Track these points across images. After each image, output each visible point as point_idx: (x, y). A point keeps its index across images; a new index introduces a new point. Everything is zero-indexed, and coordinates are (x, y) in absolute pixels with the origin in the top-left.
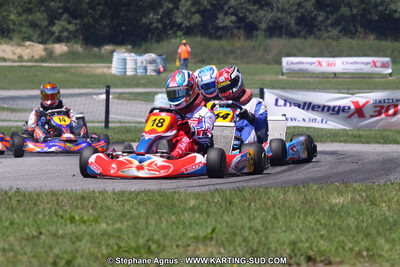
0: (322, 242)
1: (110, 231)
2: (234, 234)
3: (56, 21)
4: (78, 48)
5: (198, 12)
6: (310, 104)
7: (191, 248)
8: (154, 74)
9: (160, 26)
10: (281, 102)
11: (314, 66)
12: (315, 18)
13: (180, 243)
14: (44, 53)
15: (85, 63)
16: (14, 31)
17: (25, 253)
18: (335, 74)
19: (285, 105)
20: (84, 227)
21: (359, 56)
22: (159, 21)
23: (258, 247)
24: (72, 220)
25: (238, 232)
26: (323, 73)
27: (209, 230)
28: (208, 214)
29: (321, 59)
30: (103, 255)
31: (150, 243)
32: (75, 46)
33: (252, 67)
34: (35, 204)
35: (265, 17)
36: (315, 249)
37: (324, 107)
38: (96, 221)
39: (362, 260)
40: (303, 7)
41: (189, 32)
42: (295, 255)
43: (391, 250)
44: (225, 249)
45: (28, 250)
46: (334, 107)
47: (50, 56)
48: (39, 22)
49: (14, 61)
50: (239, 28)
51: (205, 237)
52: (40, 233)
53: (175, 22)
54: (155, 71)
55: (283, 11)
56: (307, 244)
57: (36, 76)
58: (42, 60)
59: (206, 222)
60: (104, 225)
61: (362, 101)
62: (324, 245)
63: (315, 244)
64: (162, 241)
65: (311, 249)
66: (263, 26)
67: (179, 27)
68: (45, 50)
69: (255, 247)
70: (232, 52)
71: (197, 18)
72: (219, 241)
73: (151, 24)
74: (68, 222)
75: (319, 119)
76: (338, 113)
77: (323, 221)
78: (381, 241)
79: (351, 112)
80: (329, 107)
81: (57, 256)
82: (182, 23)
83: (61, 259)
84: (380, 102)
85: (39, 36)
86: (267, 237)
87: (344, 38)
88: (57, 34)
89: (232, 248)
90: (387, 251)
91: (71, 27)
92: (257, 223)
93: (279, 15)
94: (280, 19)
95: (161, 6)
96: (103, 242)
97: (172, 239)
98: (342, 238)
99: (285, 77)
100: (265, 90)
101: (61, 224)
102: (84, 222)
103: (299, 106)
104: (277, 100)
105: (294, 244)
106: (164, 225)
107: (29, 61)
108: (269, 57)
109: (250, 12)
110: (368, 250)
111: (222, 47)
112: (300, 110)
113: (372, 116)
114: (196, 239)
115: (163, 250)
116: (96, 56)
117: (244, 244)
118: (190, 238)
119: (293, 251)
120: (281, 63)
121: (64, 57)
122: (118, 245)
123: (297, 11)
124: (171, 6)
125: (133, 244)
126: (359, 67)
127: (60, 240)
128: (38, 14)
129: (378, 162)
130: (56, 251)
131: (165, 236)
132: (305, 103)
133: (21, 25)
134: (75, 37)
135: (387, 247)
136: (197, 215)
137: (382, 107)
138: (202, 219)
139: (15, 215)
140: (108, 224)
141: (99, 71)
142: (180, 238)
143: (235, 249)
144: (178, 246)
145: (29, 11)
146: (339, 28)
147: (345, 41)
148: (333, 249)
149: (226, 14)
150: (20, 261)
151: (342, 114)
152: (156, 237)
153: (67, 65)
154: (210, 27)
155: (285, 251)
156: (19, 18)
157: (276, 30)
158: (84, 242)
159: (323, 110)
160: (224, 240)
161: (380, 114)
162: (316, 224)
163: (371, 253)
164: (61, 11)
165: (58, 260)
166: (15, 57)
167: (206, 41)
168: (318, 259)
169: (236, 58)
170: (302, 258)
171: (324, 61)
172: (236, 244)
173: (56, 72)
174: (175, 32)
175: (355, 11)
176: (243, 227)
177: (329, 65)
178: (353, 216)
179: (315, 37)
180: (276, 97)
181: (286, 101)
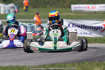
6: (84, 26)
10: (71, 25)
11: (86, 8)
18: (95, 12)
19: (73, 26)
37: (91, 27)
46: (95, 27)
54: (14, 12)
70: (48, 3)
75: (88, 33)
76: (97, 29)
79: (103, 29)
80: (93, 27)
99: (72, 14)
100: (64, 20)
103: (79, 27)
108: (65, 5)
112: (80, 29)
120: (70, 7)
132: (82, 26)
151: (99, 30)
169: (50, 6)
171: (91, 6)
177: (93, 8)
180: (68, 23)
181: (73, 25)
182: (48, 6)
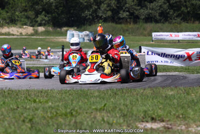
0: (160, 111)
1: (53, 106)
2: (116, 107)
3: (39, 16)
4: (50, 29)
5: (110, 10)
7: (93, 114)
8: (88, 41)
9: (91, 17)
10: (150, 53)
11: (168, 37)
12: (168, 13)
13: (88, 111)
14: (33, 32)
15: (53, 36)
16: (18, 20)
17: (9, 116)
18: (179, 40)
19: (152, 54)
20: (40, 104)
21: (191, 32)
22: (90, 15)
23: (127, 113)
24: (35, 101)
25: (118, 106)
26: (173, 40)
27: (103, 105)
28: (103, 99)
29: (171, 33)
30: (48, 117)
31: (73, 111)
32: (49, 28)
33: (137, 38)
34: (17, 95)
35: (143, 12)
36: (156, 114)
37: (172, 55)
38: (47, 102)
39: (179, 119)
40: (162, 7)
41: (105, 20)
42: (146, 117)
43: (194, 114)
44: (110, 114)
45: (11, 115)
46: (177, 55)
47: (36, 33)
48: (30, 16)
49: (18, 36)
50: (131, 18)
51: (101, 109)
52: (18, 107)
53: (98, 15)
54: (88, 40)
55: (152, 9)
56: (152, 112)
57: (29, 43)
58: (32, 35)
59: (102, 101)
60: (50, 104)
61: (190, 53)
62: (160, 112)
63: (156, 112)
64: (79, 111)
65: (154, 114)
66: (143, 17)
67: (101, 18)
68: (34, 30)
69: (125, 113)
70: (127, 30)
71: (109, 13)
72: (108, 110)
73: (86, 16)
74: (33, 102)
75: (169, 61)
76: (179, 58)
77: (161, 102)
78: (190, 111)
79: (185, 58)
80: (174, 55)
81: (25, 118)
82: (102, 16)
83: (27, 119)
84: (199, 53)
85: (30, 23)
86: (132, 109)
87: (183, 23)
88: (39, 22)
89: (114, 114)
90: (192, 115)
91: (46, 19)
92: (128, 102)
93: (150, 11)
94: (151, 13)
95: (91, 7)
96: (49, 111)
97: (84, 109)
98: (170, 109)
99: (153, 43)
100: (142, 47)
101: (29, 104)
102: (41, 103)
103: (159, 55)
104: (148, 52)
105: (145, 112)
106: (80, 103)
107: (26, 35)
108: (146, 33)
109: (136, 10)
110: (182, 114)
111: (122, 28)
112: (160, 57)
113: (196, 60)
114: (96, 109)
115: (79, 115)
116: (59, 33)
117: (120, 112)
118: (93, 109)
119: (145, 115)
120: (152, 36)
121: (43, 33)
122: (56, 112)
123: (159, 9)
124: (96, 7)
125: (64, 112)
126: (191, 37)
127: (27, 110)
128: (30, 12)
129: (195, 79)
130: (25, 115)
131: (80, 108)
132: (162, 54)
133: (21, 17)
134: (48, 23)
135: (192, 113)
136: (98, 99)
138: (100, 101)
139: (7, 100)
140: (52, 103)
141: (60, 40)
142: (88, 109)
143: (115, 114)
144: (86, 113)
145: (26, 11)
146: (180, 18)
147: (184, 24)
148: (165, 114)
149: (124, 11)
150: (6, 120)
151: (180, 59)
152: (76, 109)
153: (44, 37)
154: (116, 17)
155: (141, 115)
156: (20, 14)
157: (149, 19)
158: (40, 110)
159: (171, 57)
160: (110, 109)
161: (199, 59)
162: (157, 103)
163: (184, 116)
164: (41, 10)
165: (25, 119)
166: (18, 34)
167: (114, 25)
168: (157, 119)
169: (129, 34)
170: (149, 119)
171: (173, 34)
172: (116, 112)
173: (39, 41)
174: (98, 21)
175: (189, 9)
176: (120, 104)
177: (176, 36)
178: (177, 99)
179: (169, 23)
180: (147, 51)
181: (152, 52)
182: (127, 34)
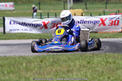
61: (46, 22)
84: (54, 22)
104: (10, 22)
137: (55, 24)
161: (54, 27)
